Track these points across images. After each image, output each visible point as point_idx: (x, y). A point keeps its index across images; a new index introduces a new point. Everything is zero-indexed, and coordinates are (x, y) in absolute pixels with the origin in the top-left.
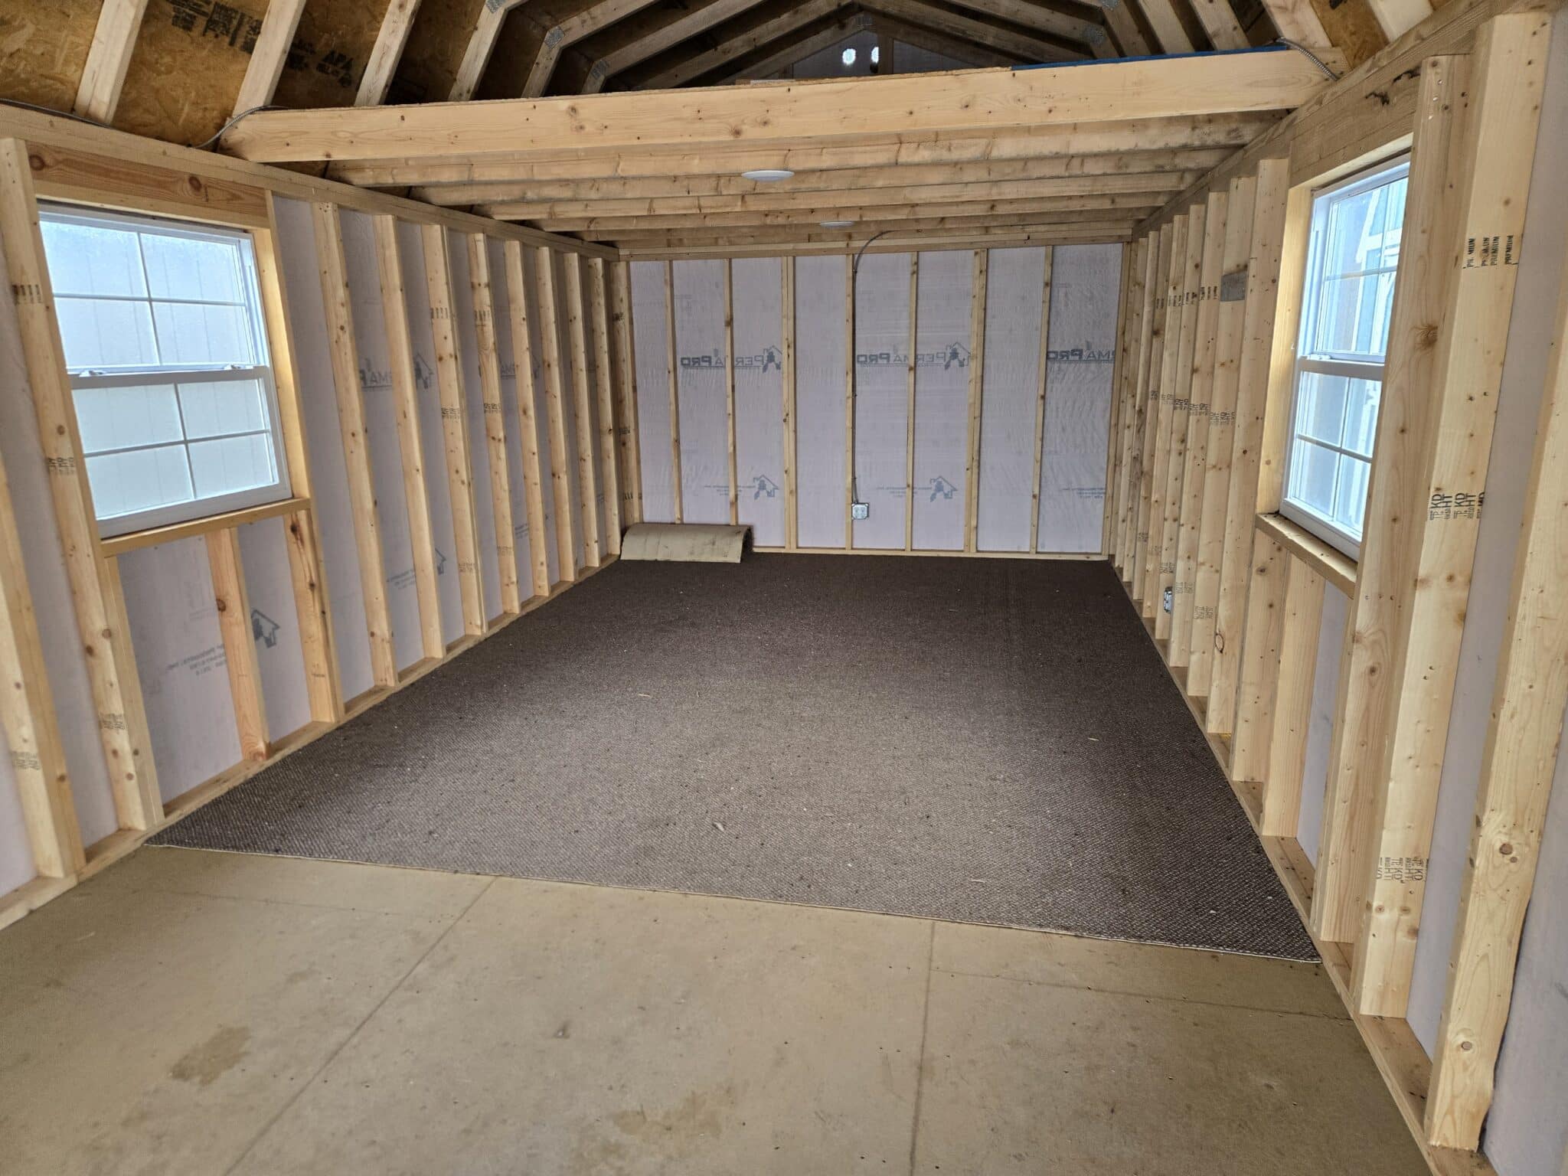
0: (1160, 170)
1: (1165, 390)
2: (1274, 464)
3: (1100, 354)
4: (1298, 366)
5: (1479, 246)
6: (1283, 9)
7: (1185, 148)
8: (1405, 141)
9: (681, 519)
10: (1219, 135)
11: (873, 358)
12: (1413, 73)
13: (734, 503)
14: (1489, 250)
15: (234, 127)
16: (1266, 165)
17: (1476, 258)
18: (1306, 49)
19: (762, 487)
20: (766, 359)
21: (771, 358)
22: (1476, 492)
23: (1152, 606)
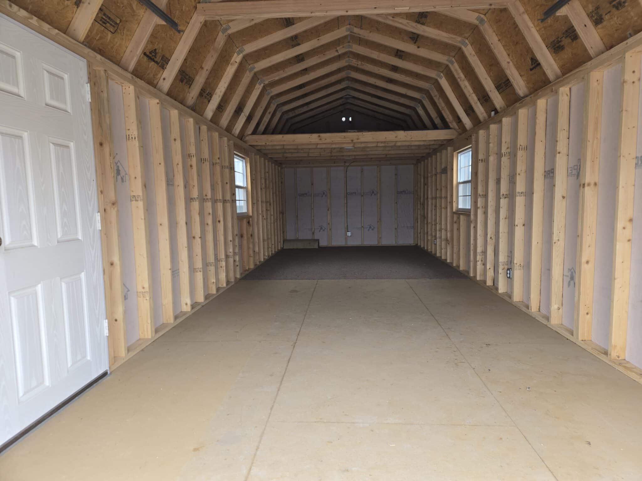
0: (427, 149)
1: (430, 196)
2: (456, 202)
3: (410, 192)
4: (459, 183)
5: (481, 160)
6: (450, 122)
7: (433, 144)
8: (471, 146)
9: (298, 238)
10: (440, 143)
11: (352, 194)
12: (471, 136)
13: (313, 233)
14: (482, 161)
15: (245, 138)
16: (449, 148)
17: (480, 161)
18: (455, 129)
19: (321, 228)
20: (322, 194)
21: (324, 193)
22: (484, 194)
23: (430, 248)
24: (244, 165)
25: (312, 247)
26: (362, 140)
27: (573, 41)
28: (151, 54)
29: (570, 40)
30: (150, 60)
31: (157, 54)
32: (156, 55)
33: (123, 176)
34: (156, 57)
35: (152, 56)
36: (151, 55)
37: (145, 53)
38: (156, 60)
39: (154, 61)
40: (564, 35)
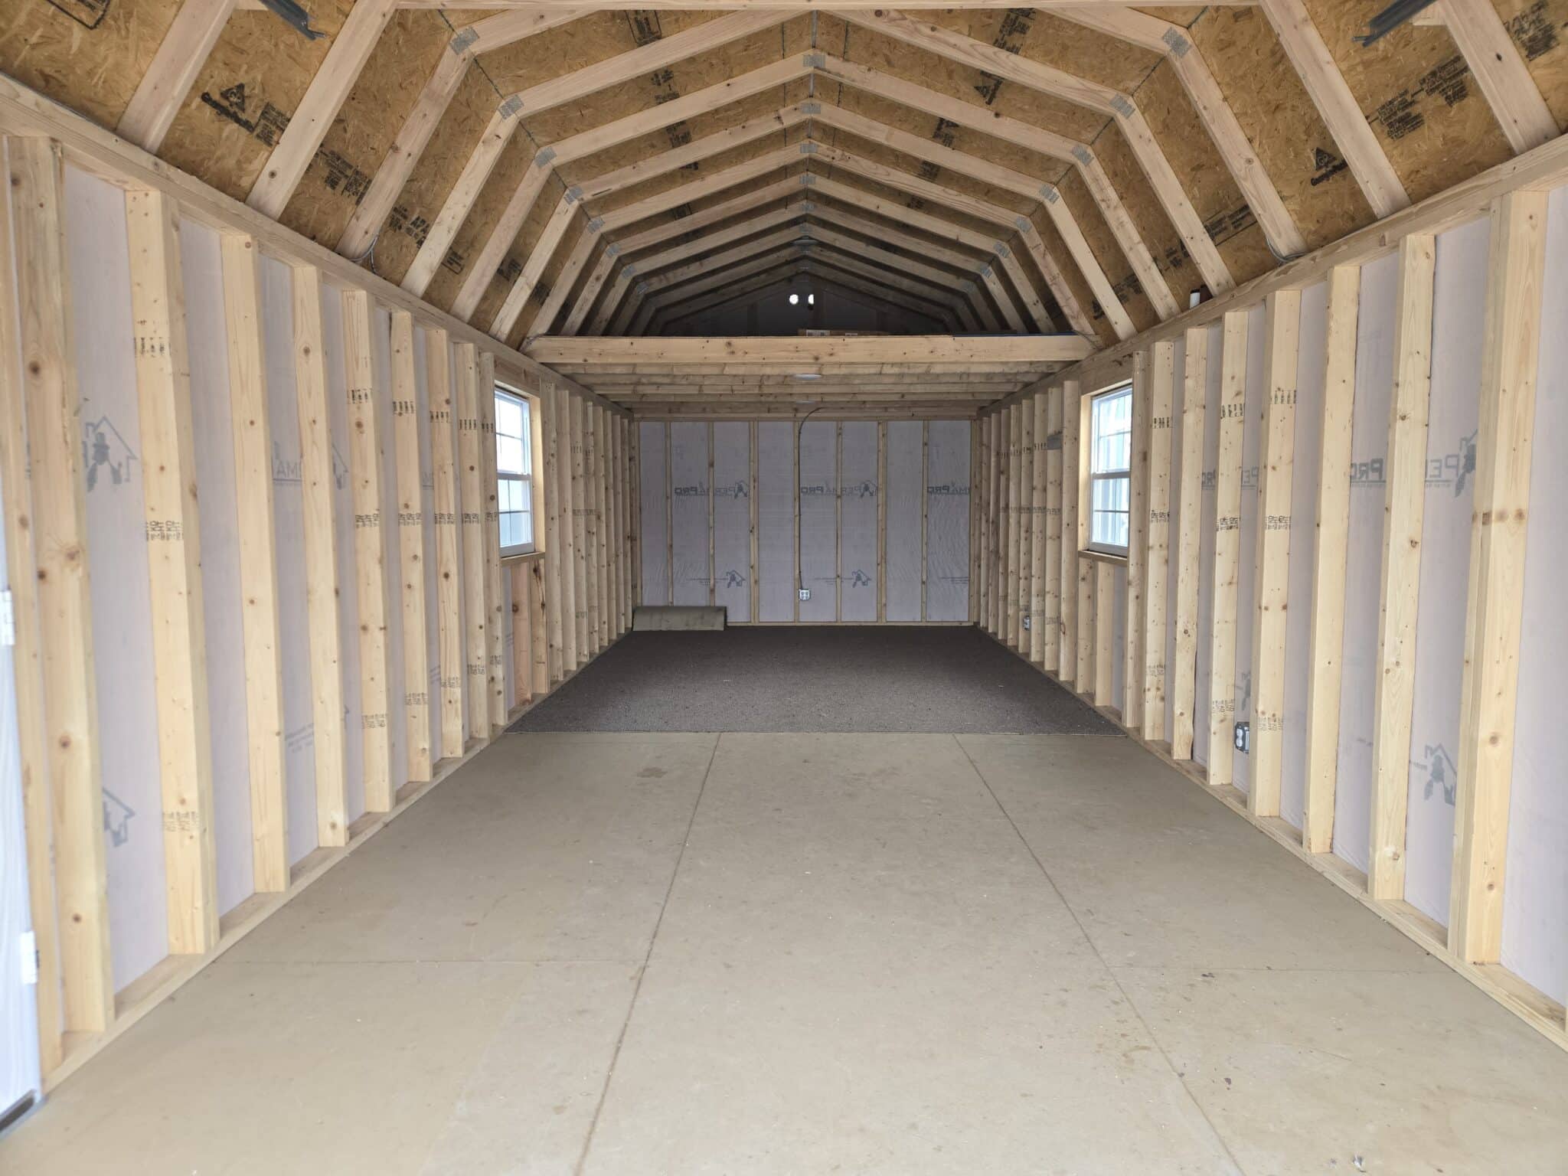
0: (1009, 382)
1: (1013, 504)
2: (1085, 526)
3: (961, 489)
4: (1093, 477)
5: (1158, 421)
6: (1073, 317)
7: (1027, 372)
8: (1129, 381)
9: (672, 603)
10: (1044, 369)
11: (812, 490)
12: (1130, 356)
13: (712, 591)
14: (1162, 423)
15: (529, 343)
16: (1068, 384)
17: (1157, 425)
18: (1085, 335)
19: (733, 579)
20: (737, 490)
21: (740, 489)
22: (1166, 511)
23: (1012, 637)
24: (527, 415)
25: (709, 628)
26: (843, 356)
27: (1450, 104)
28: (227, 98)
29: (1441, 101)
30: (224, 117)
31: (247, 101)
32: (243, 101)
33: (120, 465)
34: (243, 110)
35: (231, 105)
36: (225, 103)
37: (207, 94)
38: (243, 116)
39: (238, 120)
40: (1424, 86)
